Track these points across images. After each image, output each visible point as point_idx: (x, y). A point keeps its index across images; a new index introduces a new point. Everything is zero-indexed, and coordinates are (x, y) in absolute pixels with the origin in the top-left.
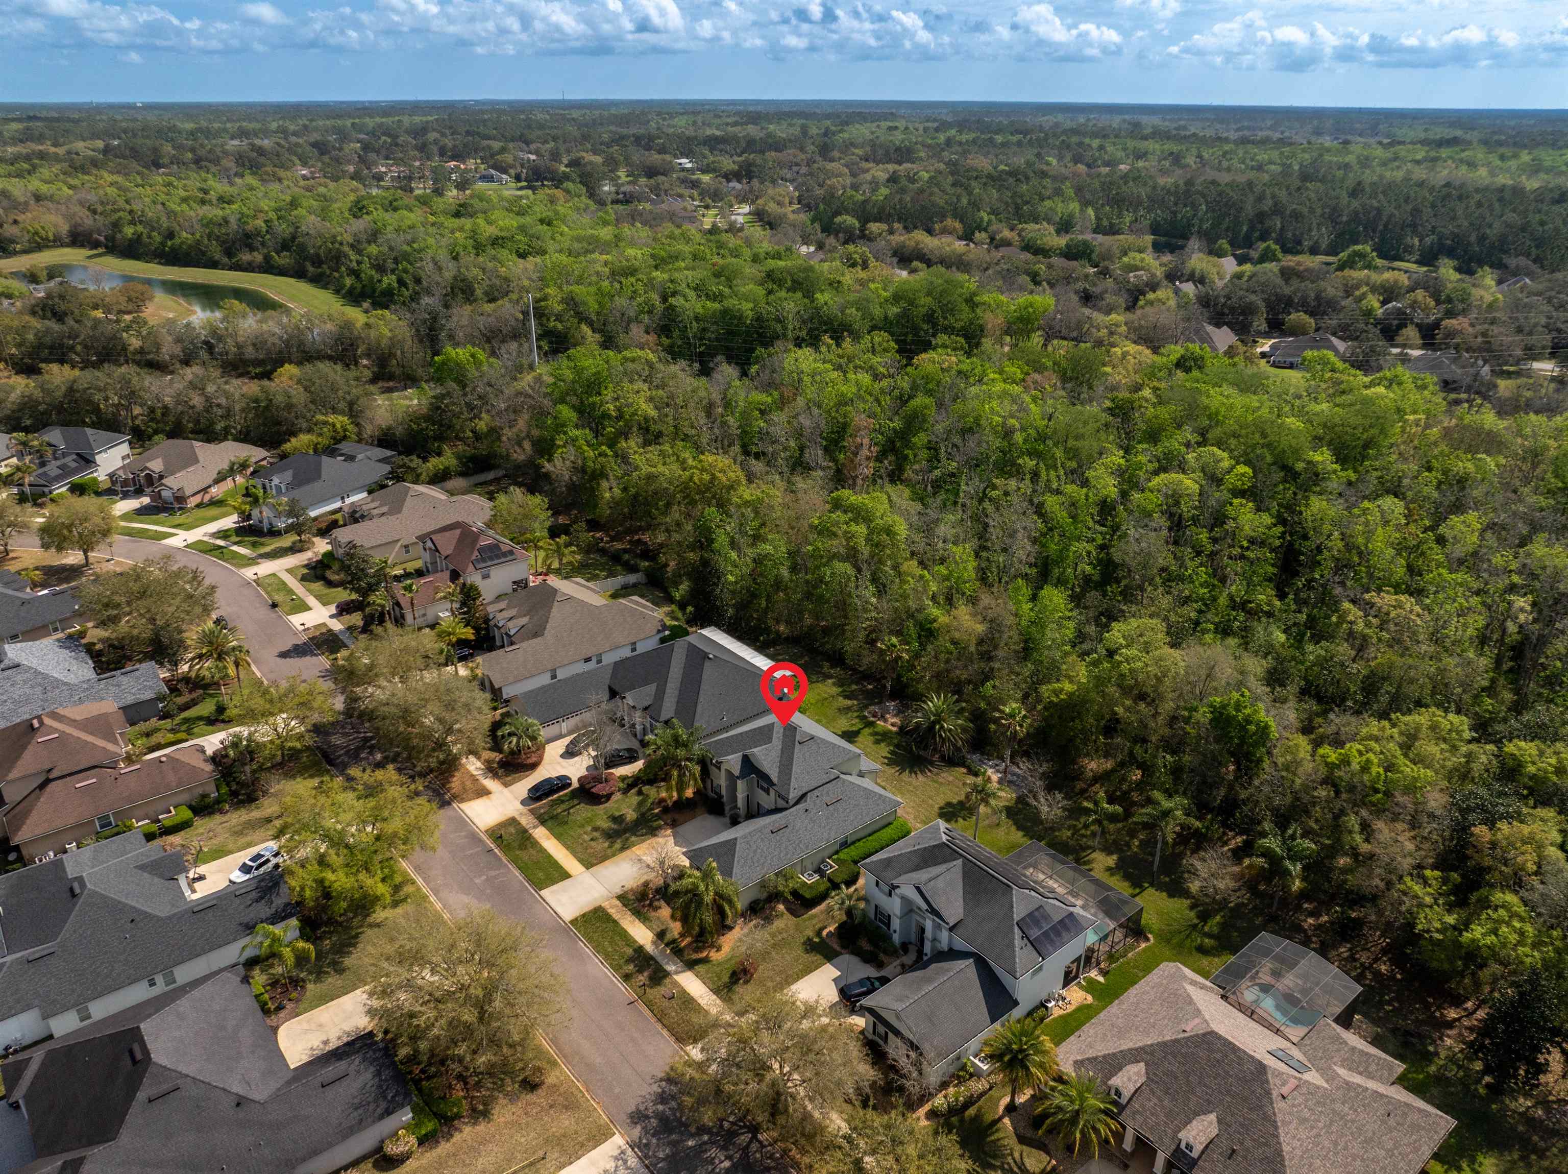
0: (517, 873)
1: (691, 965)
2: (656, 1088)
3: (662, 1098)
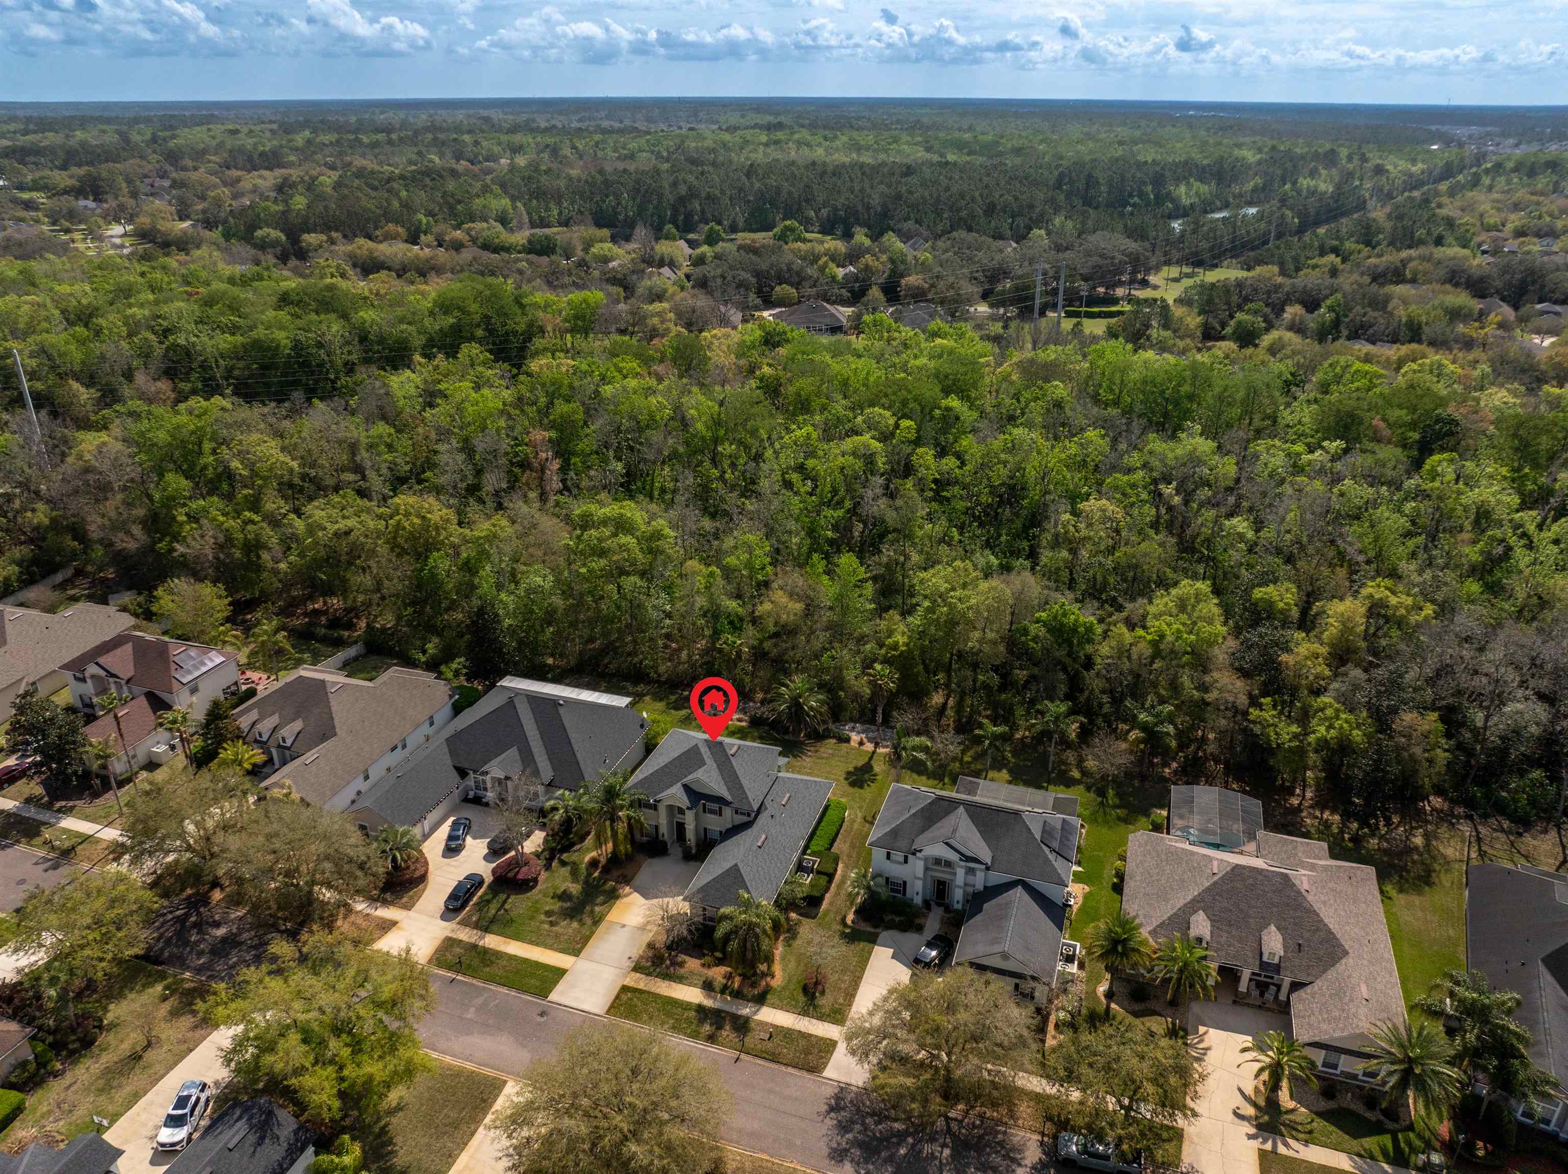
0: (505, 990)
1: (761, 1000)
2: (829, 1122)
3: (843, 1128)
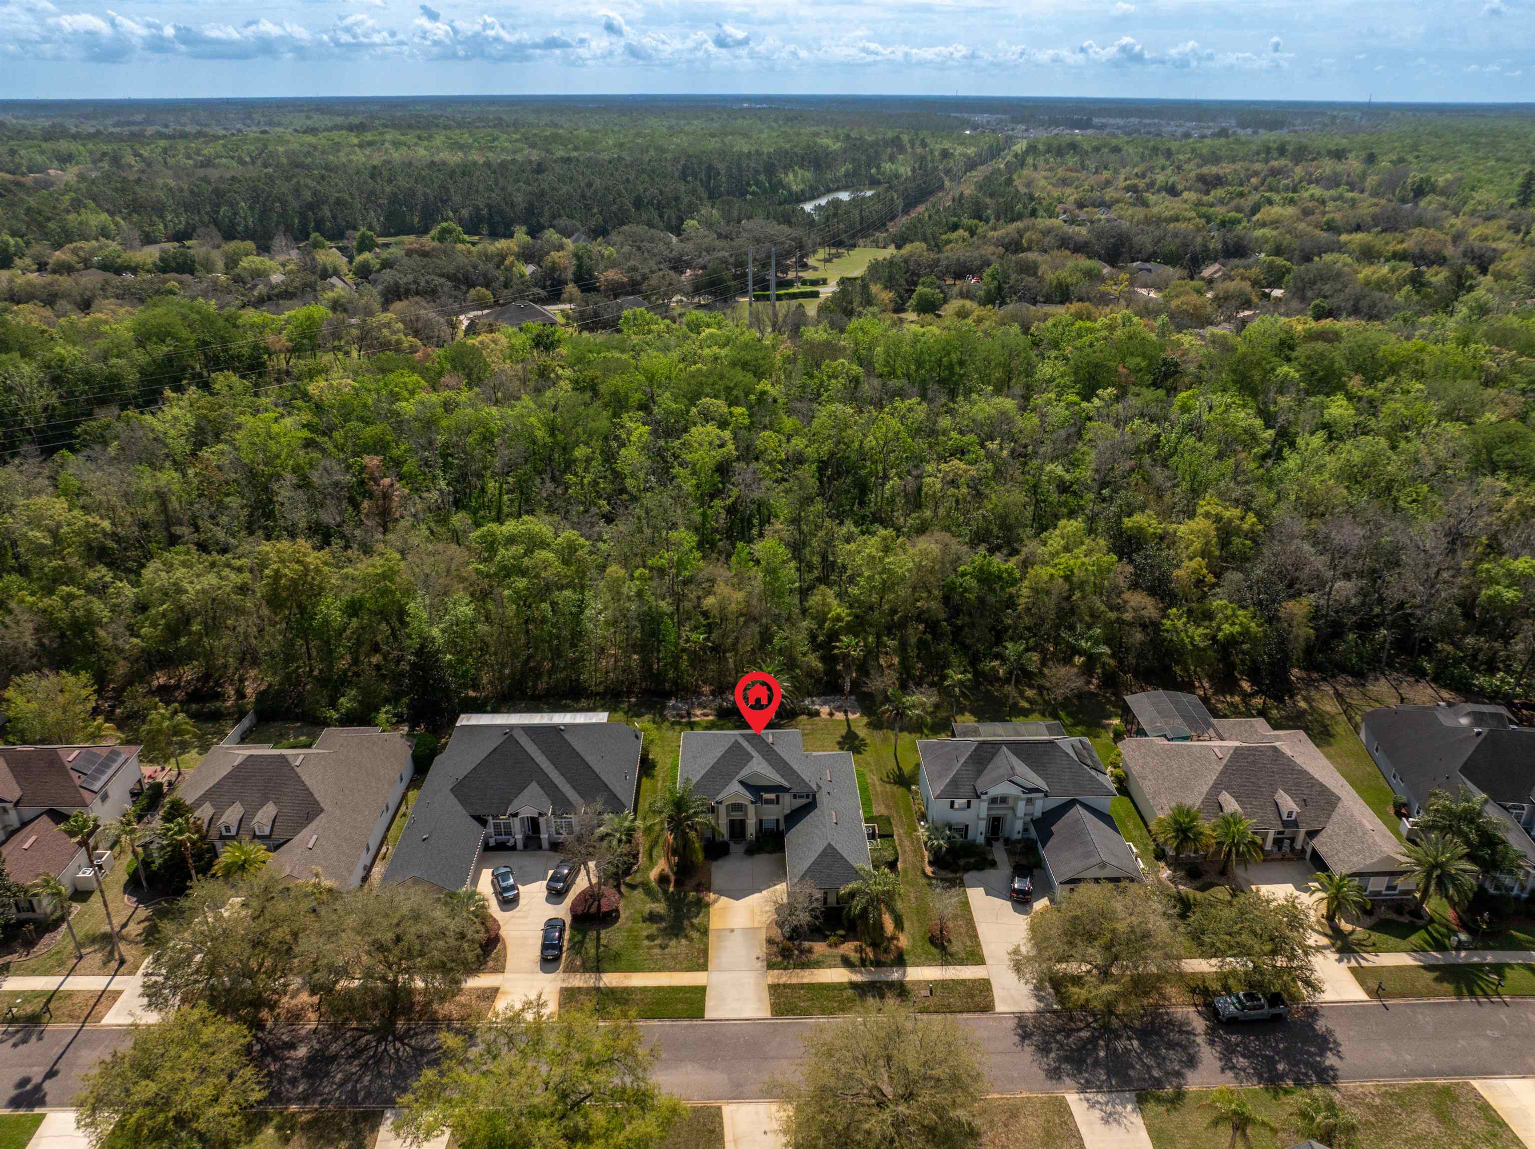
0: (656, 1022)
1: (900, 961)
2: (1029, 1049)
3: (1044, 1049)
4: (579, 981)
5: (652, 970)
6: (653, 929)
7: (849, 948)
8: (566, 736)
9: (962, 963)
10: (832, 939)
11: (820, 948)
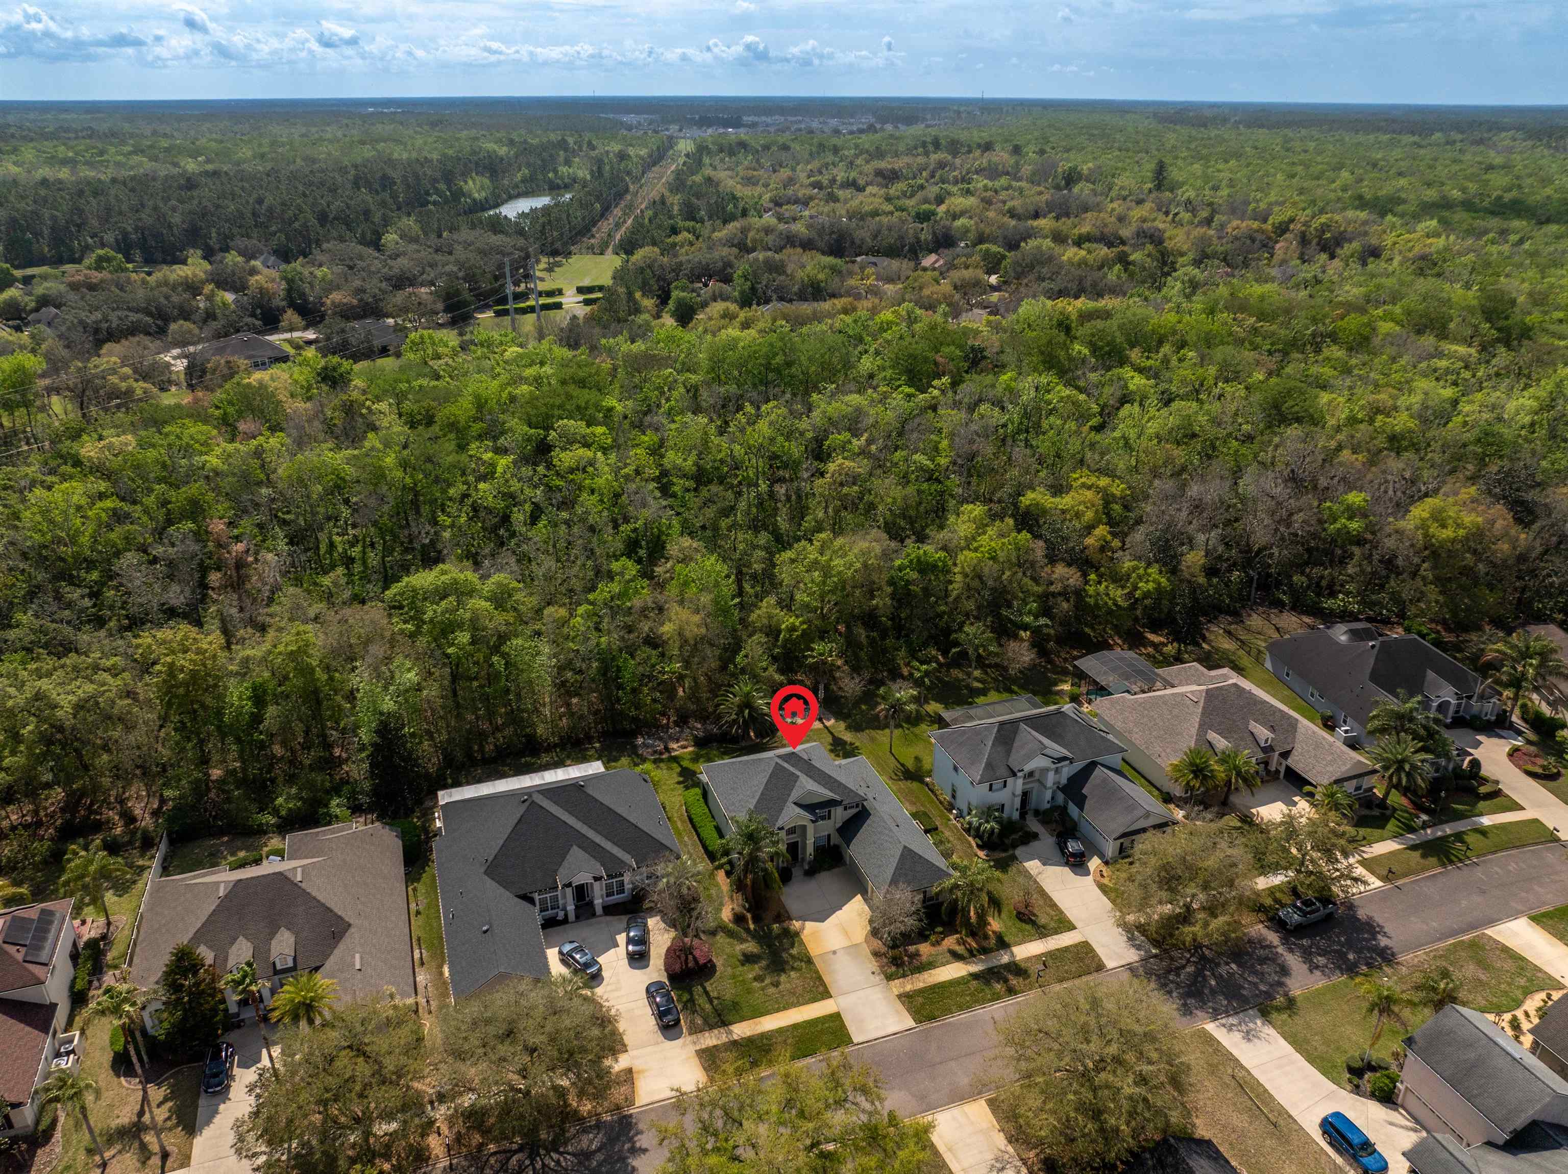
0: (809, 1060)
3: (1165, 991)
4: (711, 1039)
5: (778, 1010)
6: (756, 969)
7: (950, 942)
8: (590, 791)
9: (1056, 932)
10: (933, 938)
11: (925, 949)
